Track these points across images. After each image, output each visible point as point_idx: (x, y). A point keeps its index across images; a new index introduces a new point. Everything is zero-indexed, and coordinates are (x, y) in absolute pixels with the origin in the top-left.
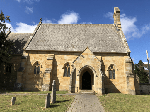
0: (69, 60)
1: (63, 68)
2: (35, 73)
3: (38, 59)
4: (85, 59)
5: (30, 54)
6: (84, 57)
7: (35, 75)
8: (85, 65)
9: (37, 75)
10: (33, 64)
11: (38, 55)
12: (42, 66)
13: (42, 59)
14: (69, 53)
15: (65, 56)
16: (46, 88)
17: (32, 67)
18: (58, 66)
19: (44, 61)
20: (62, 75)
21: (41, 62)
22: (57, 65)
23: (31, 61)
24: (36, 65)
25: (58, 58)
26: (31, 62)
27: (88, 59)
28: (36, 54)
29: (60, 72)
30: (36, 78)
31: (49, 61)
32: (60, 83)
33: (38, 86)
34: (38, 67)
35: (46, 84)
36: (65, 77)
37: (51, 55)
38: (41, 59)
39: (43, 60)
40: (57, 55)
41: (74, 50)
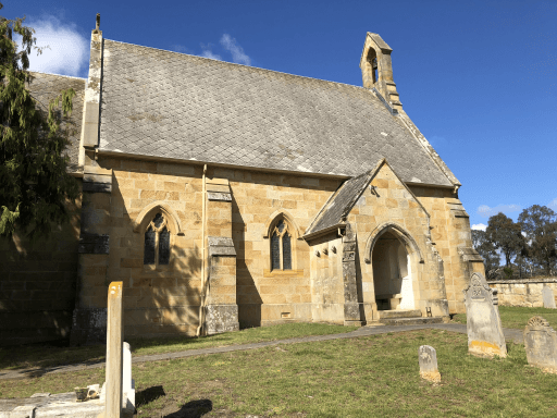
0: (285, 204)
1: (265, 238)
2: (149, 259)
3: (160, 195)
4: (382, 201)
5: (119, 175)
6: (378, 196)
7: (153, 267)
8: (384, 224)
9: (163, 267)
10: (139, 219)
11: (156, 181)
12: (184, 229)
13: (177, 199)
14: (282, 178)
15: (271, 191)
16: (223, 319)
17: (137, 230)
18: (248, 227)
19: (188, 206)
20: (267, 263)
21: (174, 208)
22: (244, 225)
23: (129, 207)
24: (152, 224)
25: (244, 195)
26: (129, 212)
27: (392, 203)
28: (150, 177)
29: (259, 253)
30: (158, 282)
31: (217, 209)
32: (261, 295)
33: (180, 313)
34: (161, 234)
35: (223, 300)
36: (275, 271)
37: (215, 180)
38: (176, 197)
39: (184, 203)
40: (241, 184)
41: (302, 169)
